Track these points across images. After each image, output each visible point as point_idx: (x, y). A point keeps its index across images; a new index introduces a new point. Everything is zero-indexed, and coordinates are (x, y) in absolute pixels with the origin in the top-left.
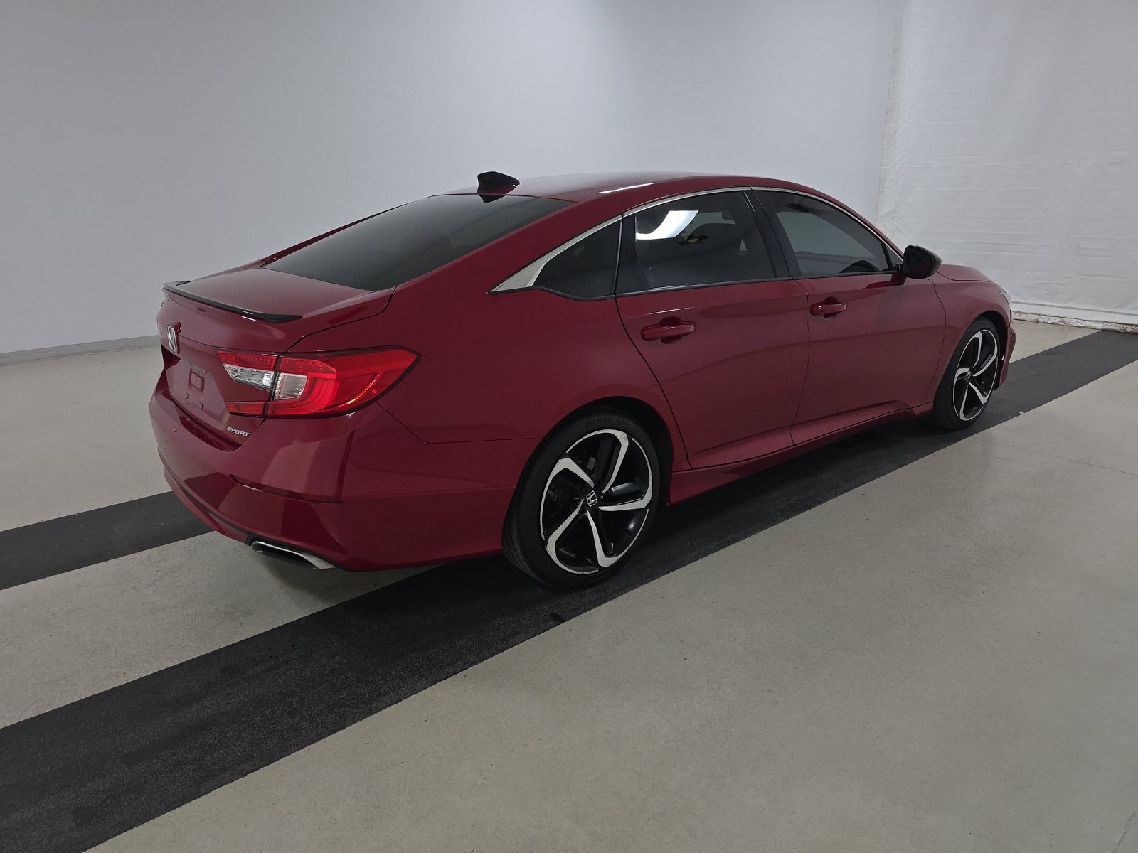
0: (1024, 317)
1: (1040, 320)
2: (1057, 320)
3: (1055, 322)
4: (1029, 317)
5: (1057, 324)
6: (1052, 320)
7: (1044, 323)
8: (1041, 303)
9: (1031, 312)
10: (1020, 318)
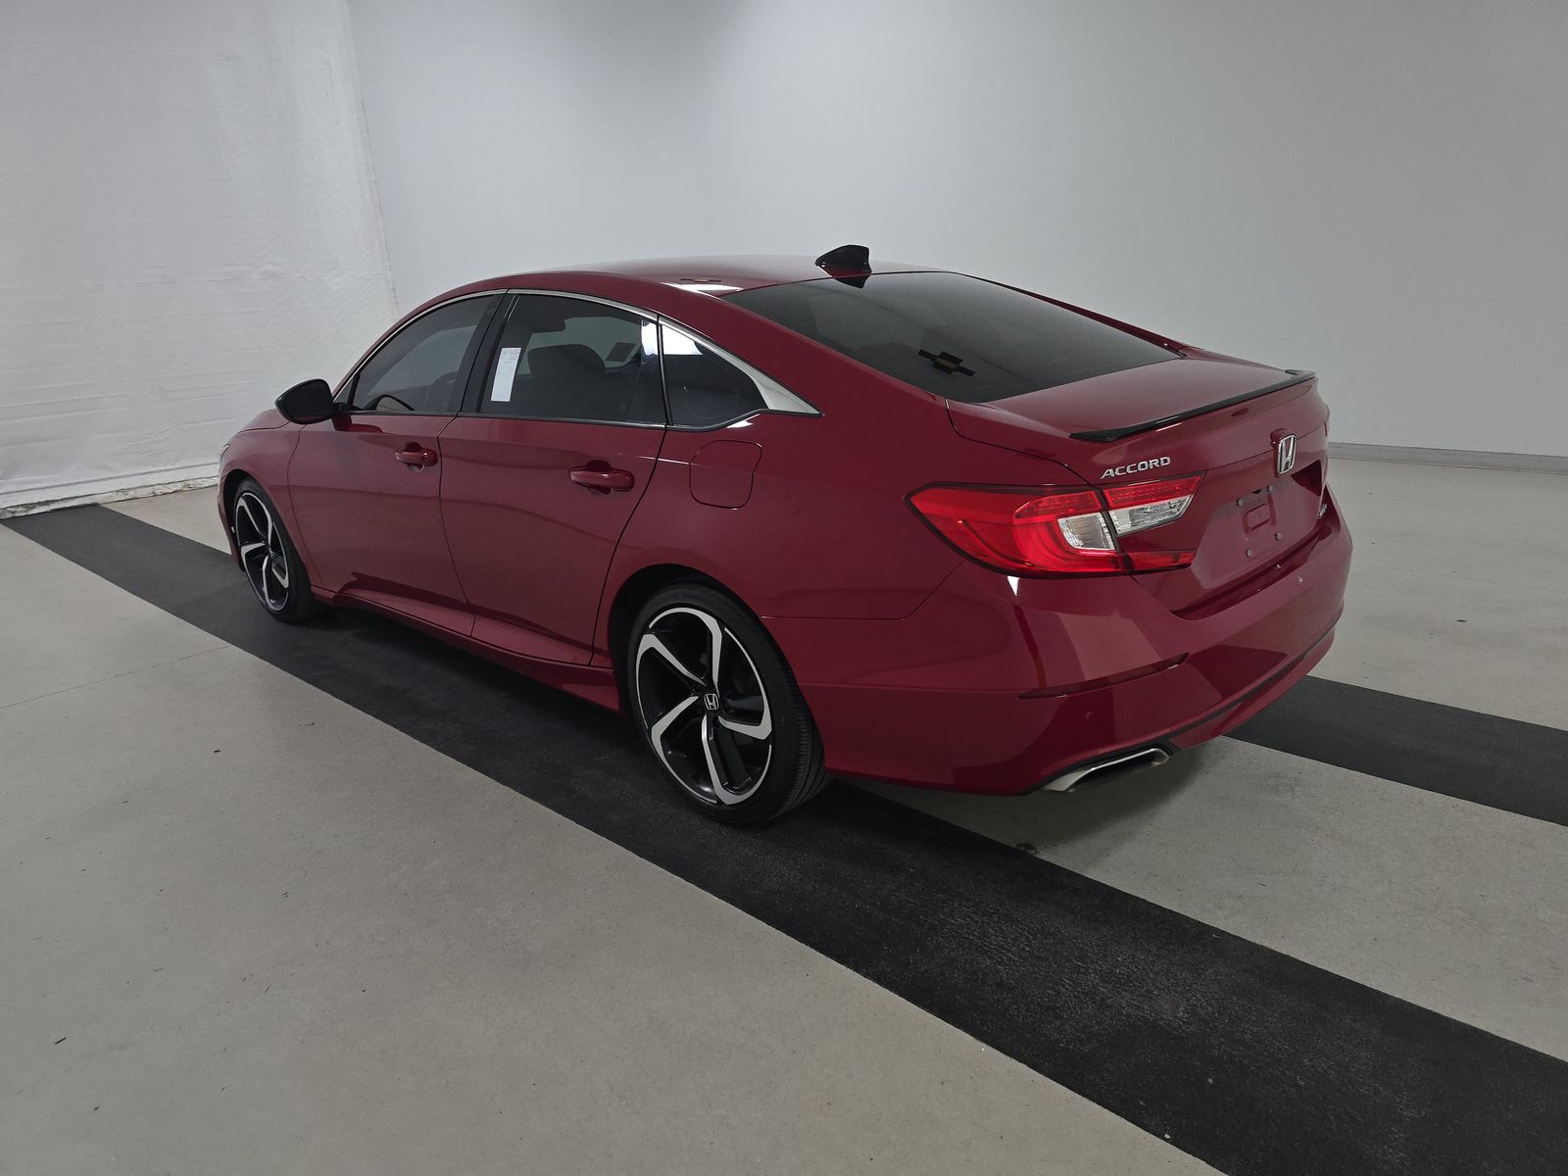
0: (132, 494)
1: (158, 492)
2: (179, 486)
3: (179, 488)
4: (139, 493)
5: (181, 491)
6: (173, 488)
7: (164, 494)
8: (142, 471)
9: (140, 484)
10: (127, 497)
